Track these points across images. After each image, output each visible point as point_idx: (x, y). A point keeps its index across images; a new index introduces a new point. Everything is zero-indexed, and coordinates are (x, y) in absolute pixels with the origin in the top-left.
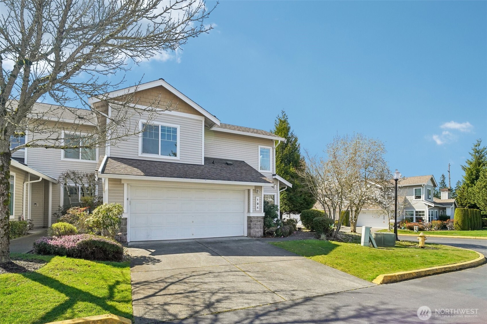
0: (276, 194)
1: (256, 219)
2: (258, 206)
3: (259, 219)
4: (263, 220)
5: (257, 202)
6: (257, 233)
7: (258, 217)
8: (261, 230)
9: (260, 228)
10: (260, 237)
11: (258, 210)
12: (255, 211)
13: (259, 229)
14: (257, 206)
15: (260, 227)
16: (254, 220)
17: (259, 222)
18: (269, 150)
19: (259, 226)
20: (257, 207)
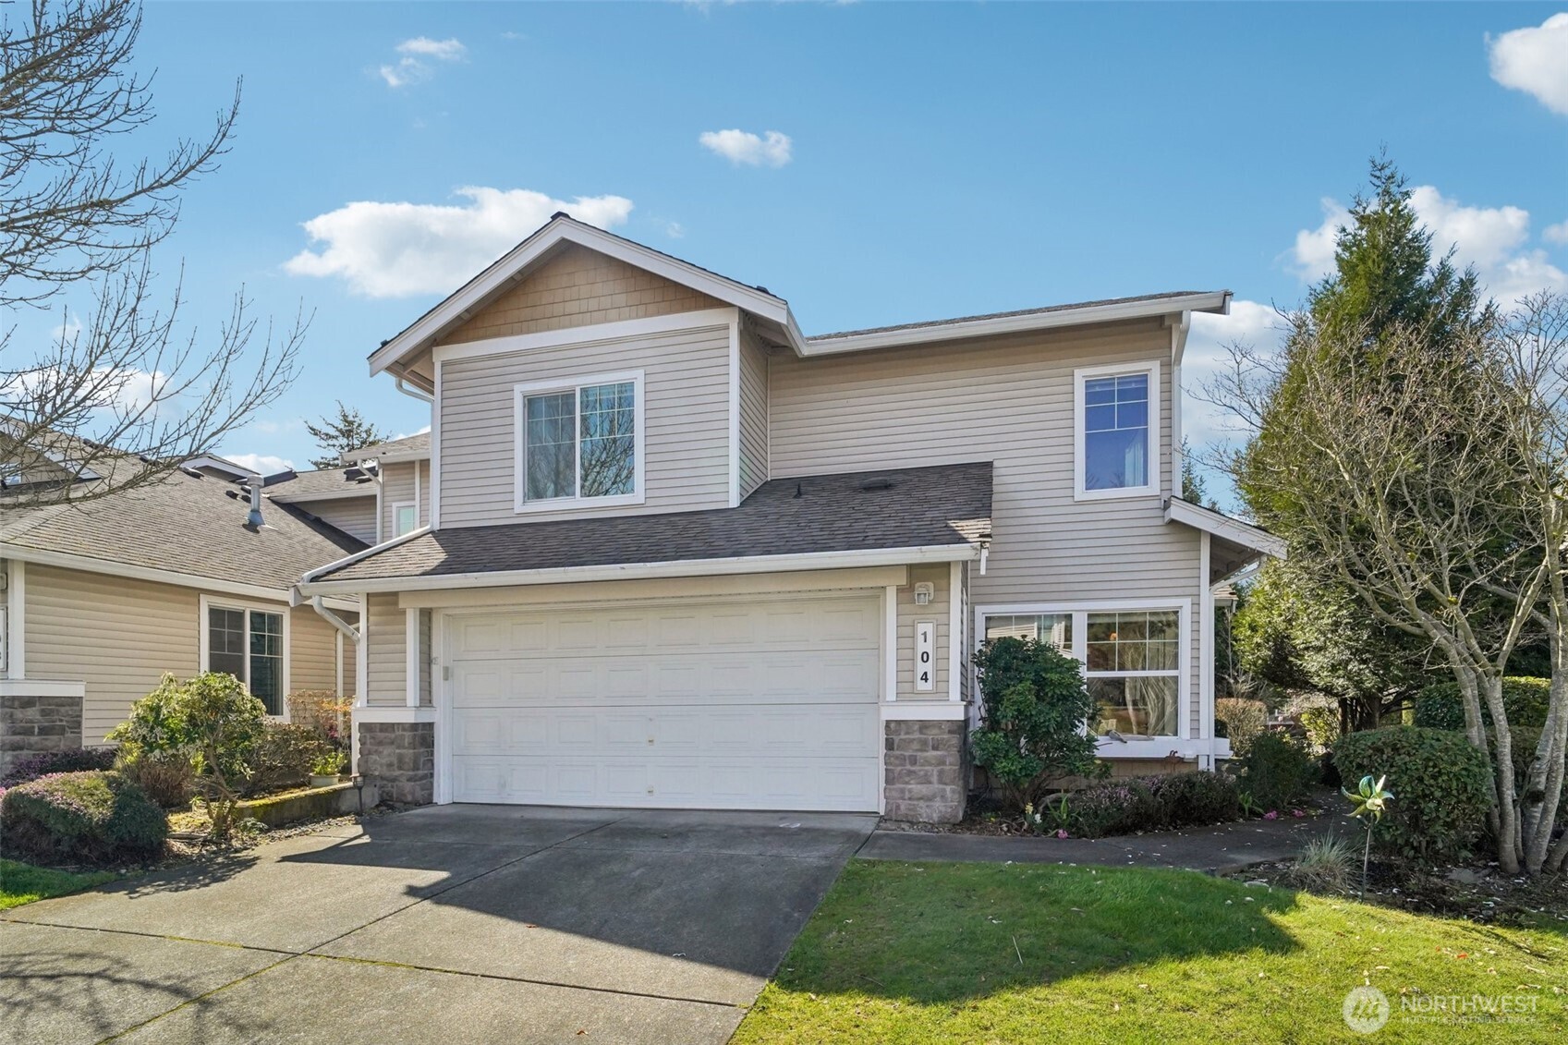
0: (1185, 605)
1: (917, 735)
2: (929, 667)
3: (932, 734)
4: (955, 740)
5: (922, 647)
6: (922, 803)
7: (924, 725)
8: (948, 788)
9: (941, 782)
10: (942, 822)
11: (929, 686)
12: (906, 693)
13: (936, 786)
14: (921, 668)
15: (941, 773)
16: (903, 737)
17: (935, 748)
18: (1144, 379)
19: (934, 772)
20: (920, 674)
